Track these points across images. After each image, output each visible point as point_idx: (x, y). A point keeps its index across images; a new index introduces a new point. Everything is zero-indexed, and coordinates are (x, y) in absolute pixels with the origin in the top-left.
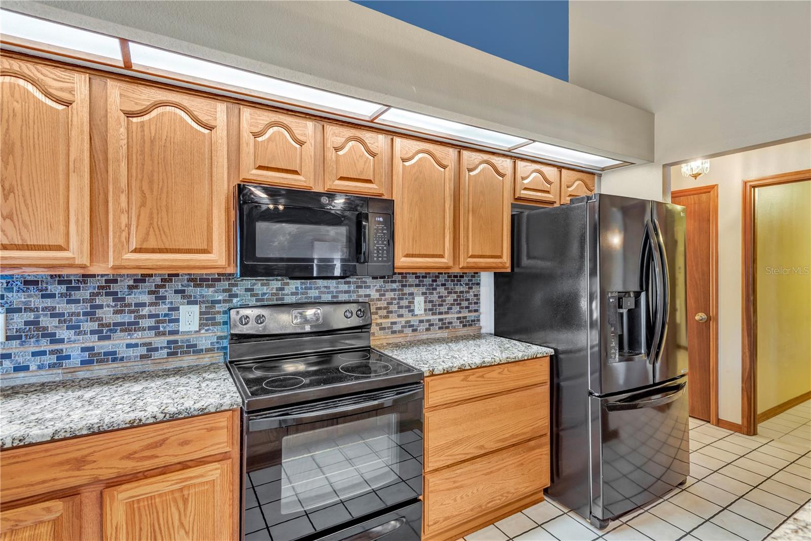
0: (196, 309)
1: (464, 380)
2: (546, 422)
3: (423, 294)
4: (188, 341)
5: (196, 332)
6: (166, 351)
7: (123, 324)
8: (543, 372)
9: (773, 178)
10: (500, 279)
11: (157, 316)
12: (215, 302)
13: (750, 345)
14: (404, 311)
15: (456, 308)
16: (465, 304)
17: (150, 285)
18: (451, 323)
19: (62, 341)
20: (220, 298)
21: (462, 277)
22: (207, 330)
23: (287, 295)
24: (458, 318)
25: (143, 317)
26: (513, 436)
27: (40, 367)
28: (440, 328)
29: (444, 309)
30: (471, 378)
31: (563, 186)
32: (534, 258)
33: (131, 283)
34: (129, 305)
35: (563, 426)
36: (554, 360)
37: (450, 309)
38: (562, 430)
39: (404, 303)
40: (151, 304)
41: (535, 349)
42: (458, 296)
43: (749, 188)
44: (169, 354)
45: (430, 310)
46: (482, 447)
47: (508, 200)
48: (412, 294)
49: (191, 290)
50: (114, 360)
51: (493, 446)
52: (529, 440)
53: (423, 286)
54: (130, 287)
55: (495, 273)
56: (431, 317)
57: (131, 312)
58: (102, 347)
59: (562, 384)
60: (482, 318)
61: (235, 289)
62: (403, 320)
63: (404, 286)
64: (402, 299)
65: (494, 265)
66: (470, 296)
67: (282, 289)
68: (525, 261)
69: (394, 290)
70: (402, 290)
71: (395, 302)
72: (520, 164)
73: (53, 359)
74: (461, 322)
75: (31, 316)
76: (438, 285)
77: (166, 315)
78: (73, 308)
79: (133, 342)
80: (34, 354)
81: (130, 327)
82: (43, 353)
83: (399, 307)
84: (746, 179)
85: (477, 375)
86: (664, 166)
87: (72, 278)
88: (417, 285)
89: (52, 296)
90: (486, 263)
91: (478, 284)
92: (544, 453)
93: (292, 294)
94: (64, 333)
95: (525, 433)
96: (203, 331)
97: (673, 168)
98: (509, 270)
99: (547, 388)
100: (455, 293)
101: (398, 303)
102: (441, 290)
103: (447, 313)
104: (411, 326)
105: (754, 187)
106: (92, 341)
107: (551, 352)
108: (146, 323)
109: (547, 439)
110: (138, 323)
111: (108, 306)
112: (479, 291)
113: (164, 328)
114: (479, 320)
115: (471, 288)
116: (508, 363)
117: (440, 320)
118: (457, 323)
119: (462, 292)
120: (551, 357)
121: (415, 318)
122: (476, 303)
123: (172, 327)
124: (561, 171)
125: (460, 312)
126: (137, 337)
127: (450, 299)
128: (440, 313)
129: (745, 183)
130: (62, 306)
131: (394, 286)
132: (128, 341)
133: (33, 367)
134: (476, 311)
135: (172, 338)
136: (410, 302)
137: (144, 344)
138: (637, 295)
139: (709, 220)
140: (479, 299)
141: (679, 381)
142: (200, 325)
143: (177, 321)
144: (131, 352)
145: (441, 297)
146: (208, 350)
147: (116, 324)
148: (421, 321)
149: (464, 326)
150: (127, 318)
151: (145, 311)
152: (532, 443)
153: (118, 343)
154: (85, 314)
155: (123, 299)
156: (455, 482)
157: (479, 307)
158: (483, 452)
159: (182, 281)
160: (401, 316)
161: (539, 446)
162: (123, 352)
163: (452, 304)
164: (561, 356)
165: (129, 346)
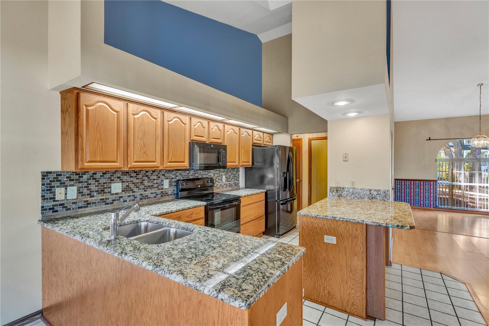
0: (168, 181)
1: (248, 199)
2: (264, 212)
3: (225, 175)
4: (166, 192)
5: (168, 188)
6: (160, 195)
7: (149, 186)
8: (263, 197)
9: (316, 138)
10: (247, 169)
11: (158, 183)
12: (172, 178)
13: (310, 188)
14: (220, 181)
15: (233, 180)
16: (235, 178)
17: (156, 173)
18: (232, 185)
19: (135, 192)
20: (174, 177)
21: (235, 169)
22: (170, 188)
23: (190, 176)
24: (234, 183)
25: (154, 184)
26: (258, 215)
27: (130, 201)
28: (229, 186)
29: (230, 180)
30: (249, 198)
31: (264, 139)
32: (258, 162)
33: (152, 172)
34: (151, 180)
35: (268, 213)
36: (266, 193)
37: (232, 180)
38: (268, 214)
39: (220, 178)
40: (157, 179)
41: (261, 190)
42: (234, 175)
43: (310, 141)
44: (161, 196)
45: (227, 180)
46: (251, 218)
47: (251, 144)
48: (222, 175)
49: (167, 175)
50: (148, 198)
51: (253, 218)
52: (261, 217)
53: (225, 172)
54: (151, 174)
55: (245, 168)
56: (227, 183)
57: (152, 182)
58: (145, 194)
59: (268, 200)
60: (240, 183)
61: (177, 174)
62: (220, 184)
63: (220, 172)
64: (219, 177)
65: (248, 165)
66: (237, 175)
67: (189, 174)
68: (255, 164)
69: (217, 174)
70: (219, 174)
71: (217, 178)
72: (254, 132)
73: (133, 198)
74: (235, 184)
75: (127, 184)
76: (229, 172)
77: (160, 183)
78: (137, 181)
79: (153, 192)
80: (128, 196)
81: (151, 187)
82: (130, 196)
83: (219, 179)
84: (309, 138)
85: (251, 197)
86: (291, 134)
87: (138, 171)
88: (223, 172)
89: (132, 177)
90: (246, 164)
91: (239, 171)
92: (263, 221)
93: (192, 175)
94: (135, 189)
95: (260, 215)
96: (169, 188)
97: (293, 135)
98: (251, 166)
99: (264, 201)
100: (233, 174)
101: (218, 178)
102: (229, 173)
103: (231, 181)
104: (222, 186)
105: (311, 140)
106: (142, 192)
107: (266, 191)
108: (156, 185)
109: (264, 216)
110: (153, 186)
111: (146, 180)
112: (239, 174)
113: (160, 187)
114: (239, 184)
115: (237, 173)
116: (257, 194)
117: (229, 184)
118: (233, 185)
119: (235, 174)
120: (265, 192)
121: (223, 183)
122: (238, 178)
123: (162, 187)
124: (263, 134)
125: (234, 181)
126: (154, 190)
127: (232, 176)
128: (229, 181)
129: (309, 139)
130: (135, 181)
131: (217, 172)
132: (151, 192)
133: (128, 201)
134: (238, 180)
135: (162, 190)
136: (221, 178)
137: (155, 193)
138: (287, 173)
139: (300, 149)
140: (239, 176)
141: (294, 198)
142: (169, 186)
143: (163, 185)
144: (152, 196)
145: (229, 176)
146: (171, 195)
147: (148, 186)
148: (224, 184)
149: (235, 186)
150: (151, 184)
151: (155, 182)
152: (261, 218)
153: (148, 192)
154: (141, 183)
155: (150, 178)
156: (246, 228)
157: (239, 179)
158: (251, 220)
159: (164, 171)
160: (219, 182)
161: (263, 219)
162: (150, 195)
163: (232, 178)
164: (268, 192)
165: (151, 193)
